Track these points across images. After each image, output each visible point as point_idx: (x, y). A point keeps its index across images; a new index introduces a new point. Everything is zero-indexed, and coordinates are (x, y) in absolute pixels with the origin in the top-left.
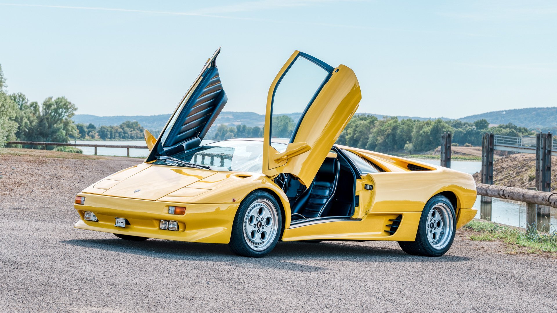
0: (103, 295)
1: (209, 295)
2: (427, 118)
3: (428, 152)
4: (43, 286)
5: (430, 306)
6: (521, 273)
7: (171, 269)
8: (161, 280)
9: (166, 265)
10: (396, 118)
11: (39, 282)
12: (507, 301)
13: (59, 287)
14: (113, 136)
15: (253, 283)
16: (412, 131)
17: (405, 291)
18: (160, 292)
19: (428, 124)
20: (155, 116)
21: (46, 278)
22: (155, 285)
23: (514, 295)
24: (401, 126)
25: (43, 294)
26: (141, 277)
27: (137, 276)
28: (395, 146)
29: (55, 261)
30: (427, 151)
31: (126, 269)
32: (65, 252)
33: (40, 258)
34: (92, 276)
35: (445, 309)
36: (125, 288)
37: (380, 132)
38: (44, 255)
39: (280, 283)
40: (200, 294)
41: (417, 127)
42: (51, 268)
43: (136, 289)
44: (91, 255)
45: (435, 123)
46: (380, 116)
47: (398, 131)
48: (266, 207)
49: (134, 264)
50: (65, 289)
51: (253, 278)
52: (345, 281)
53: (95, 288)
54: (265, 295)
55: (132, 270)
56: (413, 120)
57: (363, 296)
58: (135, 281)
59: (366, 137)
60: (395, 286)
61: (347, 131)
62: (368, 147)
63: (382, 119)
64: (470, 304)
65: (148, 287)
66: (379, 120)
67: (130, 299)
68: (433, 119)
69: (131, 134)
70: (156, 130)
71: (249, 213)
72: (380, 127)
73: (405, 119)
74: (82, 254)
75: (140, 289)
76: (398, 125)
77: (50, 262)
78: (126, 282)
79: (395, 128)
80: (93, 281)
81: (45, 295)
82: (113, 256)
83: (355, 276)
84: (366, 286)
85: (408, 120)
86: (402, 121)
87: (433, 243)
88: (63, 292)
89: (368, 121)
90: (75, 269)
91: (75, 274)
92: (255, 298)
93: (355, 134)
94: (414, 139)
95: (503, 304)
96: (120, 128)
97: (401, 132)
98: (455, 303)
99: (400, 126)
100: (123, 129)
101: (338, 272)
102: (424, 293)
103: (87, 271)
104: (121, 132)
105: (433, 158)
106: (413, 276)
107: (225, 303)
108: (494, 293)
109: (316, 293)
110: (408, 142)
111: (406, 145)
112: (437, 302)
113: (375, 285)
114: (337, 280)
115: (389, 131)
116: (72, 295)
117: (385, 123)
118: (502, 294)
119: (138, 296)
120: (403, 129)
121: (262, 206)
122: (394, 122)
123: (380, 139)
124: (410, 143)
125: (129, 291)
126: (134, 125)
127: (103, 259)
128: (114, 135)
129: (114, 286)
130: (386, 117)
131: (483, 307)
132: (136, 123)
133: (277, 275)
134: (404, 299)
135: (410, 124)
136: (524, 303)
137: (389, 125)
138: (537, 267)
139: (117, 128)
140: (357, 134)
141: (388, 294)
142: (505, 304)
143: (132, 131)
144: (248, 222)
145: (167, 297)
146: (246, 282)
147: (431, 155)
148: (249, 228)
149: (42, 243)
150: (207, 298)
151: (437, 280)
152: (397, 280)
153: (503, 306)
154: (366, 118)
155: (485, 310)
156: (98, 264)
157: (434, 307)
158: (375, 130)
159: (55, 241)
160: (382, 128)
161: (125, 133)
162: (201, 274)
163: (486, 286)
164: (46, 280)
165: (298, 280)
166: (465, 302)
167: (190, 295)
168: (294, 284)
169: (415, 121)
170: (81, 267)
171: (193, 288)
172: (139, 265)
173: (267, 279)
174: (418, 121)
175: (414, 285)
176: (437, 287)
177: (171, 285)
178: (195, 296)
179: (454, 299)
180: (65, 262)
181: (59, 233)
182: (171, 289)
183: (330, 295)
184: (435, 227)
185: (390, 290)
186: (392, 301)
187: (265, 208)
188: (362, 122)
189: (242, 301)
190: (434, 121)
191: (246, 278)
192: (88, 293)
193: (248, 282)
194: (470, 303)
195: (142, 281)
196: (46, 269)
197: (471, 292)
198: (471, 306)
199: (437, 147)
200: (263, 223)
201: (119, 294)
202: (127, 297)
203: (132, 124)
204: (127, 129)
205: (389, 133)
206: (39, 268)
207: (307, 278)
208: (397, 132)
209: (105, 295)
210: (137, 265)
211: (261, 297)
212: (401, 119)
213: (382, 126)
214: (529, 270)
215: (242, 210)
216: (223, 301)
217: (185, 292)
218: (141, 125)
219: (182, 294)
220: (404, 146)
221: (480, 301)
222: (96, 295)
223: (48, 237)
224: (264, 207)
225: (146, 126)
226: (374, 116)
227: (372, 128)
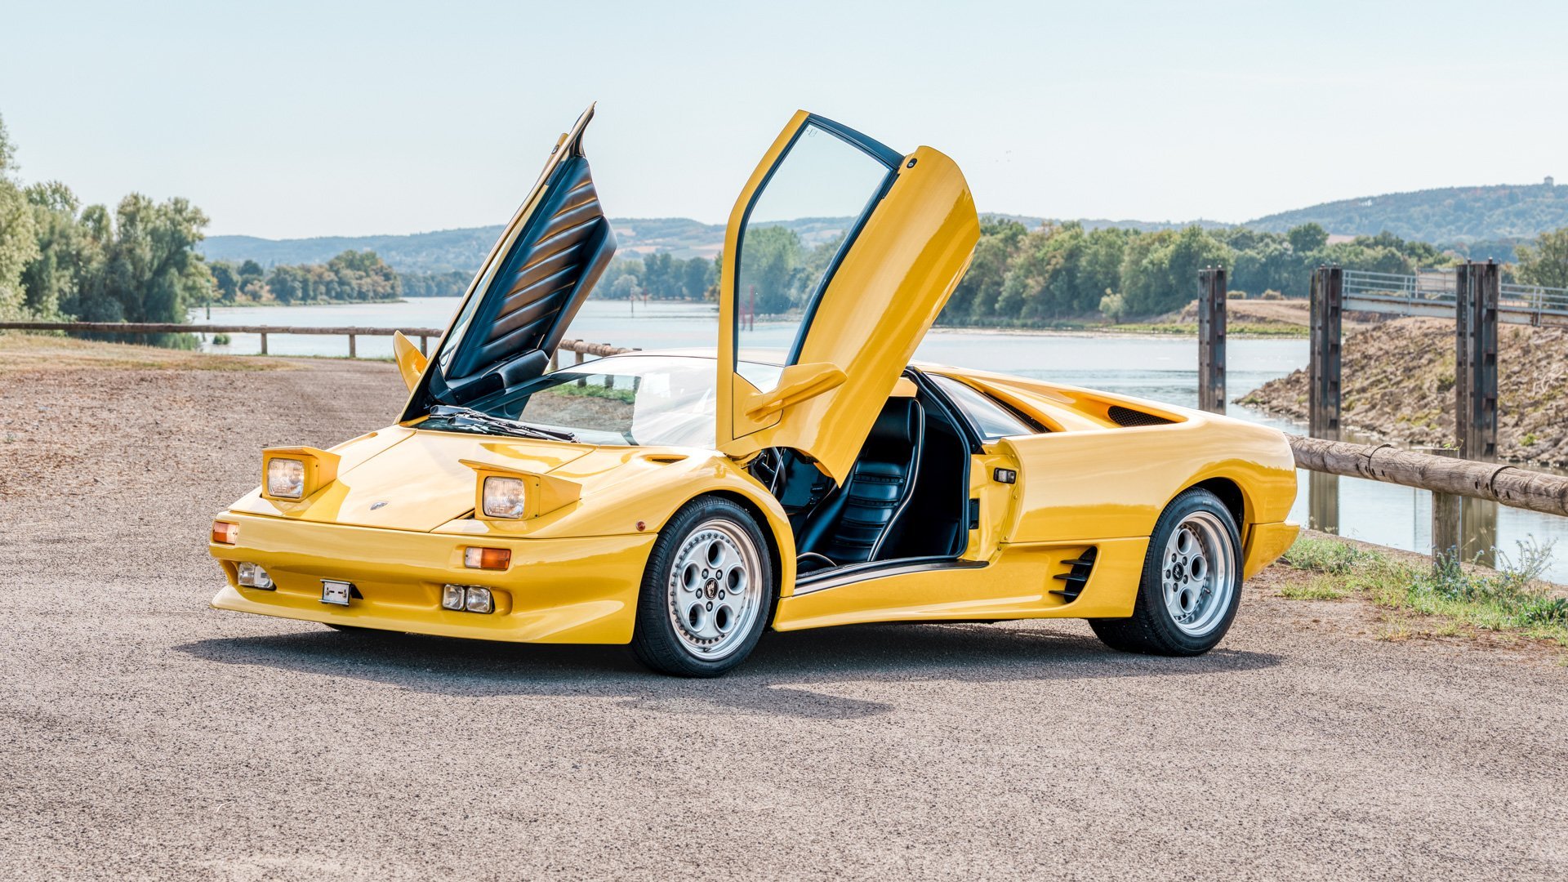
0: (294, 815)
1: (581, 804)
2: (1160, 224)
3: (1164, 317)
4: (131, 794)
5: (1176, 819)
6: (1420, 701)
7: (474, 726)
8: (449, 761)
9: (461, 713)
10: (1073, 225)
11: (120, 783)
12: (1384, 795)
13: (174, 794)
14: (312, 293)
15: (697, 762)
16: (1120, 261)
17: (1107, 772)
18: (448, 799)
19: (1162, 240)
20: (422, 235)
21: (139, 767)
22: (434, 776)
23: (1402, 772)
24: (1090, 248)
25: (132, 817)
26: (396, 755)
27: (384, 751)
28: (1075, 304)
29: (161, 713)
30: (1160, 313)
31: (354, 730)
32: (187, 683)
33: (120, 704)
34: (262, 755)
35: (1217, 825)
36: (354, 792)
37: (1034, 266)
38: (131, 692)
39: (772, 758)
40: (556, 802)
41: (1133, 249)
42: (152, 735)
43: (382, 791)
44: (257, 687)
46: (1033, 220)
47: (1083, 262)
48: (728, 542)
49: (376, 712)
50: (189, 801)
51: (697, 746)
52: (947, 744)
53: (271, 795)
54: (731, 800)
55: (369, 733)
56: (1122, 229)
57: (996, 791)
58: (379, 766)
59: (997, 279)
60: (1081, 755)
62: (1001, 308)
63: (1038, 229)
64: (1285, 807)
65: (414, 784)
66: (1029, 231)
67: (366, 825)
68: (1176, 225)
69: (360, 286)
70: (425, 272)
71: (682, 558)
72: (1033, 251)
73: (1102, 229)
74: (235, 686)
75: (392, 792)
76: (1082, 244)
77: (149, 715)
78: (355, 772)
79: (1073, 254)
80: (267, 771)
81: (137, 821)
82: (319, 688)
83: (974, 727)
84: (1003, 761)
85: (1108, 232)
86: (1092, 235)
87: (1183, 619)
88: (184, 811)
89: (1000, 236)
90: (217, 736)
91: (217, 751)
92: (704, 810)
94: (1125, 282)
95: (1374, 802)
96: (328, 270)
97: (1090, 263)
98: (1243, 804)
99: (1086, 247)
100: (337, 272)
101: (926, 716)
102: (1158, 778)
103: (250, 741)
104: (332, 281)
105: (1179, 332)
106: (1128, 720)
107: (624, 828)
108: (1349, 767)
109: (869, 787)
110: (1108, 291)
111: (1105, 300)
112: (1196, 805)
113: (1028, 754)
114: (923, 742)
115: (1059, 261)
116: (210, 818)
117: (1048, 239)
118: (1370, 770)
119: (388, 817)
120: (1096, 254)
121: (718, 539)
122: (1071, 237)
123: (1035, 285)
124: (1114, 293)
125: (363, 800)
126: (367, 263)
127: (292, 699)
128: (314, 291)
129: (323, 784)
130: (1050, 223)
131: (1320, 815)
132: (372, 256)
133: (763, 731)
134: (1107, 797)
135: (1115, 243)
136: (1429, 799)
137: (1058, 246)
138: (1463, 679)
139: (319, 270)
141: (1063, 782)
142: (1379, 803)
143: (361, 278)
144: (680, 582)
145: (467, 817)
146: (679, 757)
147: (1173, 325)
148: (683, 600)
149: (126, 653)
150: (574, 814)
151: (1194, 733)
152: (1086, 736)
153: (1373, 810)
154: (994, 227)
155: (1326, 825)
156: (278, 716)
157: (1186, 820)
158: (1019, 259)
159: (161, 646)
160: (1039, 255)
161: (342, 283)
162: (556, 738)
163: (1327, 747)
164: (137, 775)
165: (818, 746)
166: (1272, 799)
167: (527, 806)
168: (810, 761)
169: (1126, 233)
170: (233, 728)
171: (537, 782)
172: (388, 714)
173: (737, 747)
174: (1136, 233)
175: (1132, 749)
176: (1195, 753)
177: (476, 777)
178: (542, 809)
179: (1241, 791)
180: (188, 713)
181: (171, 618)
182: (477, 789)
183: (905, 791)
184: (1186, 576)
185: (1067, 770)
186: (1073, 805)
187: (726, 544)
189: (668, 819)
190: (1179, 231)
191: (679, 745)
192: (253, 809)
193: (684, 759)
194: (1283, 803)
195: (397, 766)
196: (138, 738)
197: (1288, 769)
198: (1288, 812)
199: (1189, 303)
200: (723, 584)
201: (338, 812)
202: (357, 821)
203: (362, 260)
204: (348, 273)
205: (1058, 267)
206: (120, 735)
207: (844, 739)
208: (1079, 264)
209: (300, 816)
210: (382, 714)
211: (720, 805)
212: (1091, 229)
213: (1037, 247)
214: (1440, 690)
215: (662, 553)
216: (619, 822)
217: (516, 799)
218: (384, 260)
219: (506, 803)
220: (1098, 304)
221: (1311, 795)
222: (274, 817)
223: (139, 632)
224: (724, 542)
225: (400, 263)
226: (1017, 223)
227: (1011, 256)
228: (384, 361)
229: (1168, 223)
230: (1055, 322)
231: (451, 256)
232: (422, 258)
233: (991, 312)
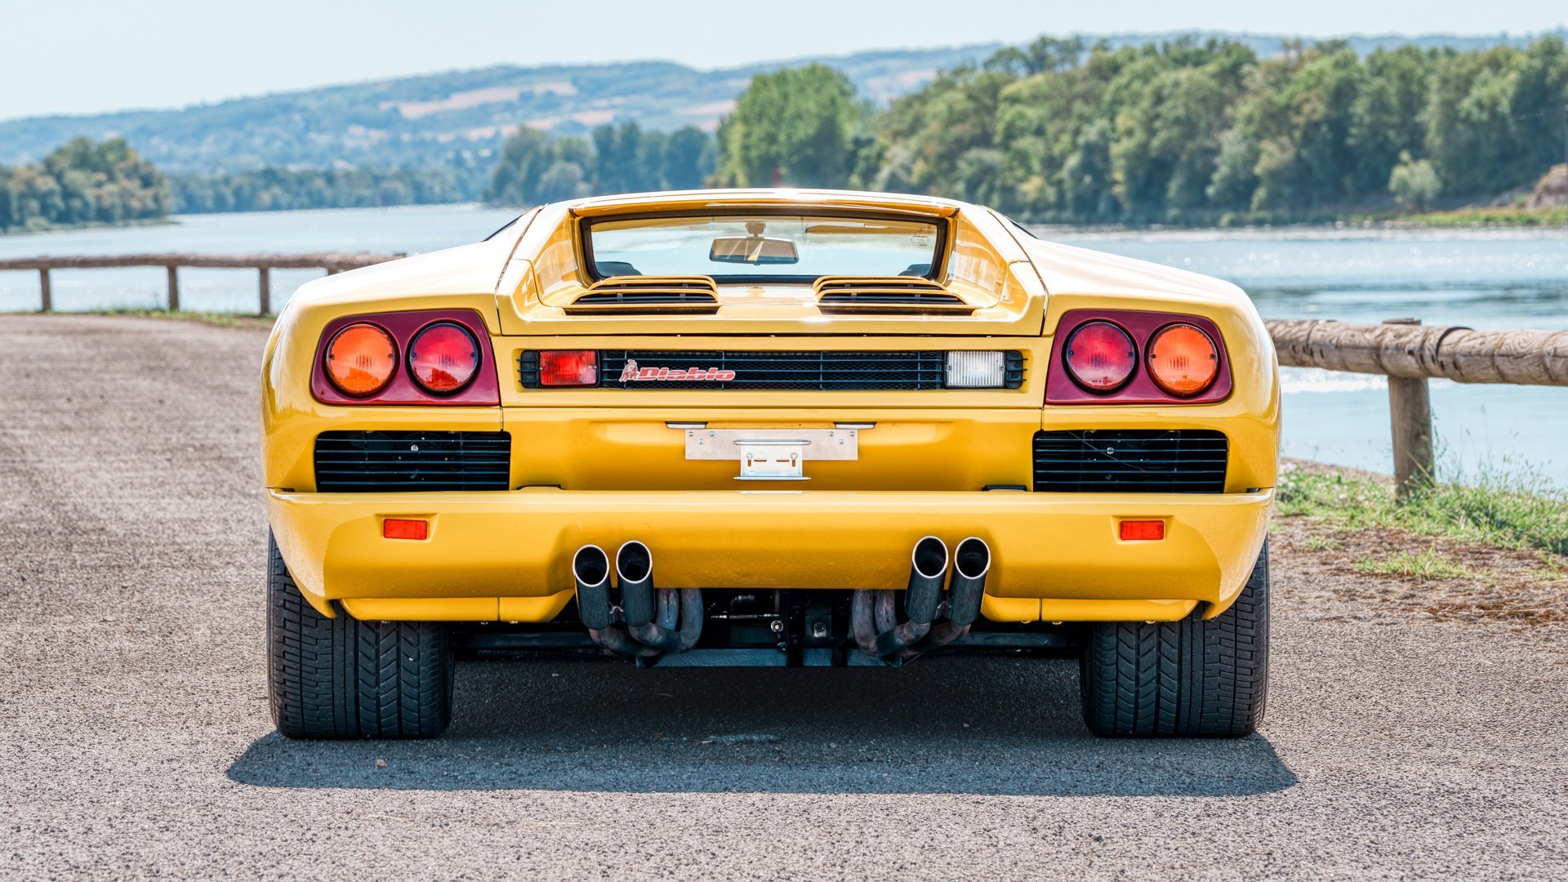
2: (1490, 39)
3: (1506, 197)
10: (1337, 45)
14: (16, 217)
16: (1422, 103)
19: (1496, 64)
20: (205, 108)
24: (1368, 83)
28: (1348, 181)
30: (1497, 192)
37: (1275, 120)
41: (1445, 81)
45: (1532, 56)
46: (1267, 40)
47: (1360, 107)
56: (1425, 48)
59: (1209, 143)
61: (1112, 120)
62: (1218, 194)
63: (1278, 56)
66: (1261, 56)
68: (1518, 40)
69: (99, 198)
70: (213, 171)
72: (1270, 92)
73: (1390, 48)
76: (1356, 76)
79: (1343, 94)
85: (1400, 52)
86: (1372, 60)
89: (1211, 68)
93: (1152, 132)
94: (1433, 139)
96: (42, 174)
97: (1372, 109)
99: (1362, 81)
100: (59, 177)
104: (51, 193)
105: (1531, 223)
110: (1405, 156)
111: (1399, 172)
115: (1317, 108)
117: (1294, 70)
120: (1380, 94)
122: (1337, 65)
123: (1274, 154)
124: (1416, 158)
126: (111, 157)
128: (21, 209)
130: (1298, 44)
132: (120, 146)
135: (1412, 71)
137: (1312, 81)
139: (27, 174)
140: (1163, 135)
143: (99, 185)
147: (1522, 211)
154: (1199, 53)
158: (1245, 108)
160: (1281, 99)
161: (68, 194)
169: (1433, 54)
174: (1450, 53)
188: (1184, 74)
190: (1525, 47)
199: (1547, 171)
203: (103, 150)
204: (76, 177)
205: (1316, 117)
208: (1351, 110)
212: (1370, 50)
213: (1277, 85)
218: (140, 153)
220: (1386, 179)
225: (170, 158)
226: (1237, 45)
227: (1232, 102)
228: (104, 314)
229: (1504, 36)
230: (1313, 214)
231: (258, 141)
232: (207, 147)
233: (1203, 202)
